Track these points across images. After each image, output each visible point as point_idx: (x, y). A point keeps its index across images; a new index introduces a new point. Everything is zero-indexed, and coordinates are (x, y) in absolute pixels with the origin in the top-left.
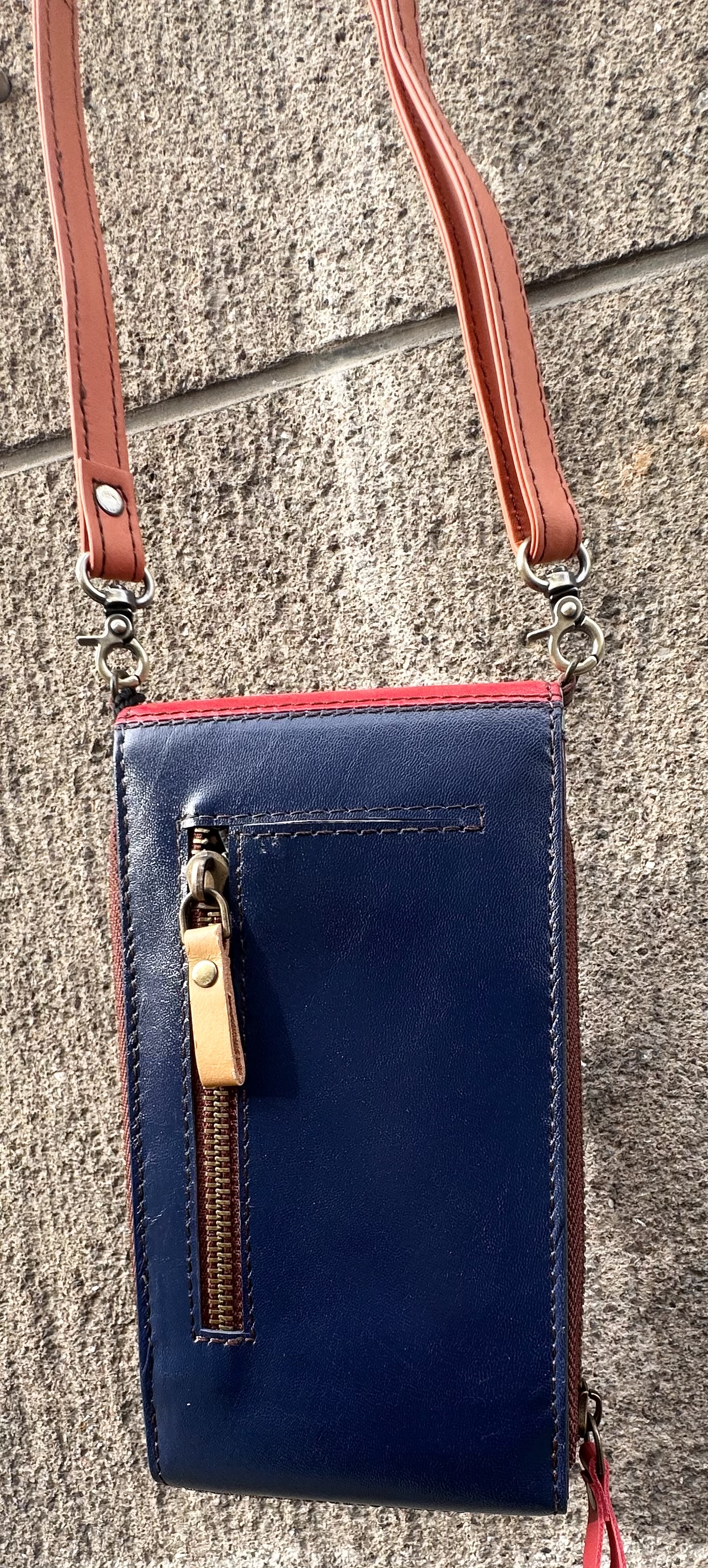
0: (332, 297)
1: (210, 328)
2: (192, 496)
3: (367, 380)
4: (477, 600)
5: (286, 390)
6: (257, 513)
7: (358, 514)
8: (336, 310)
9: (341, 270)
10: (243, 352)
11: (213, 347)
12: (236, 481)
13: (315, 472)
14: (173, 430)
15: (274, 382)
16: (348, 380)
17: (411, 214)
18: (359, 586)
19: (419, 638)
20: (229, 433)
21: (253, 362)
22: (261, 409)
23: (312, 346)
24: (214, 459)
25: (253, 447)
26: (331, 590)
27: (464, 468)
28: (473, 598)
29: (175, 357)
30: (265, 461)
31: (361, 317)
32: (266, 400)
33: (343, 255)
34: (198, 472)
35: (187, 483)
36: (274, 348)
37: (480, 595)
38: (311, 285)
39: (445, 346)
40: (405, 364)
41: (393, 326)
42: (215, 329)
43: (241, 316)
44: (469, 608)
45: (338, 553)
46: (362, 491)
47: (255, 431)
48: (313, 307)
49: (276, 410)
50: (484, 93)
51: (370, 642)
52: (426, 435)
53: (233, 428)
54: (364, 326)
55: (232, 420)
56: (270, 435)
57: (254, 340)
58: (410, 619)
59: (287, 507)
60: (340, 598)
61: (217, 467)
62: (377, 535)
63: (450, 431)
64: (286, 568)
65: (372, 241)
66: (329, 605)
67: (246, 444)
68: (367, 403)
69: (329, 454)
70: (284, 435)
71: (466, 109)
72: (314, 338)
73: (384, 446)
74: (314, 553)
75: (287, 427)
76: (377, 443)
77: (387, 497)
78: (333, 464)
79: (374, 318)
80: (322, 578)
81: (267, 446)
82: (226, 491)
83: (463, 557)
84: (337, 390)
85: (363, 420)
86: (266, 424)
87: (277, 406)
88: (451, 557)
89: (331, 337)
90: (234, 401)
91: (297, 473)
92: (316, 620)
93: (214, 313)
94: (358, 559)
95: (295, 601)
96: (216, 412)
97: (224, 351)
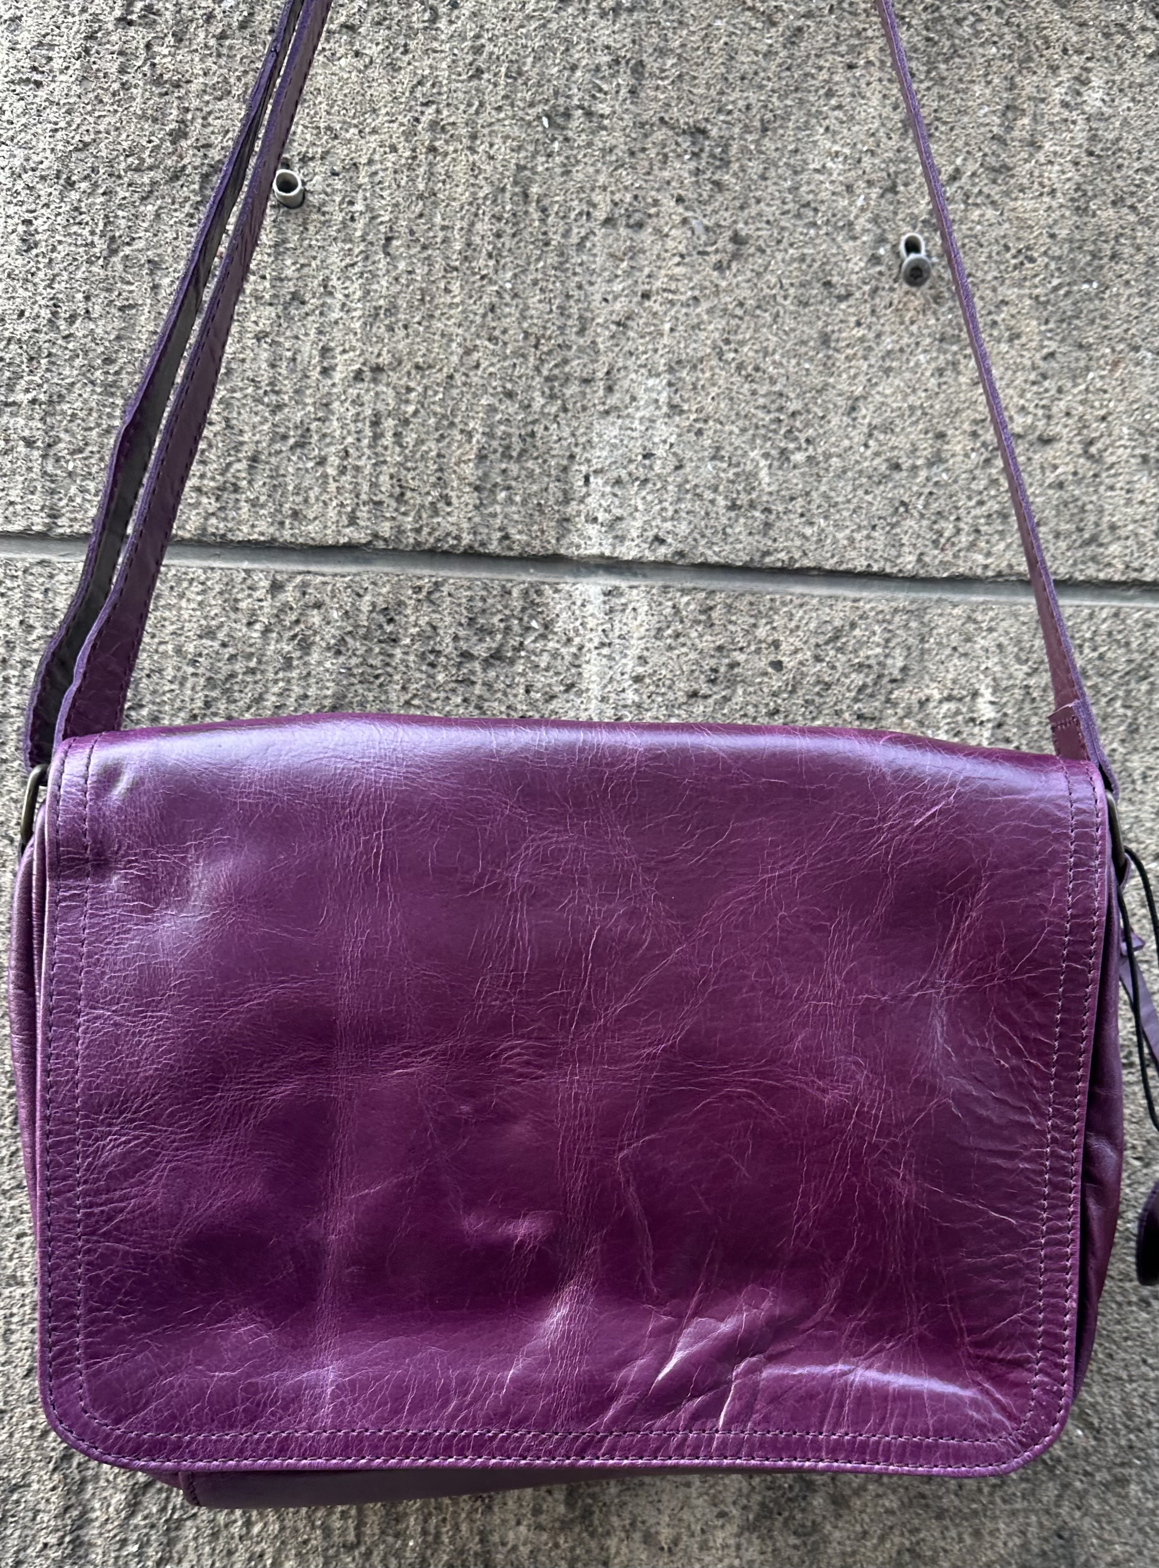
2: (432, 652)
3: (623, 600)
9: (615, 495)
14: (419, 583)
17: (688, 470)
20: (480, 604)
22: (515, 593)
24: (461, 624)
25: (502, 625)
29: (436, 513)
30: (512, 642)
31: (627, 543)
33: (618, 482)
34: (441, 632)
35: (429, 638)
46: (604, 699)
47: (507, 612)
50: (764, 396)
53: (483, 599)
54: (628, 551)
55: (484, 593)
56: (521, 620)
61: (462, 633)
65: (646, 481)
67: (495, 620)
71: (747, 403)
73: (630, 665)
78: (579, 666)
90: (489, 575)
91: (543, 665)
96: (470, 579)
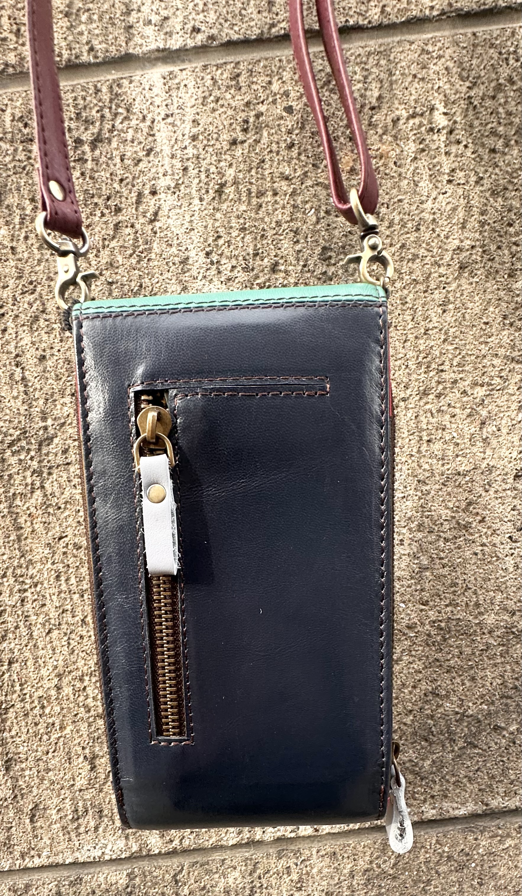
0: (155, 18)
1: (68, 24)
4: (245, 240)
5: (122, 78)
6: (101, 162)
7: (170, 172)
8: (157, 28)
10: (92, 45)
11: (70, 38)
12: (87, 137)
13: (142, 139)
15: (113, 72)
16: (165, 78)
18: (169, 221)
19: (209, 260)
21: (99, 54)
23: (140, 51)
26: (152, 221)
27: (238, 151)
28: (243, 238)
32: (108, 83)
36: (114, 47)
37: (248, 237)
38: (139, 7)
39: (228, 67)
40: (202, 74)
41: (195, 48)
42: (72, 26)
43: (90, 20)
44: (241, 244)
45: (156, 197)
48: (141, 22)
49: (115, 91)
51: (177, 260)
52: (215, 125)
57: (100, 39)
58: (203, 247)
59: (122, 160)
60: (157, 228)
62: (182, 188)
63: (231, 124)
64: (121, 203)
68: (177, 96)
69: (151, 128)
70: (120, 110)
72: (141, 45)
74: (140, 195)
75: (122, 105)
76: (183, 125)
77: (189, 163)
79: (182, 39)
80: (145, 212)
81: (108, 115)
82: (79, 143)
83: (237, 210)
84: (156, 84)
85: (173, 109)
86: (108, 100)
87: (116, 89)
88: (229, 210)
89: (153, 46)
93: (71, 14)
94: (170, 203)
95: (127, 227)
97: (78, 43)
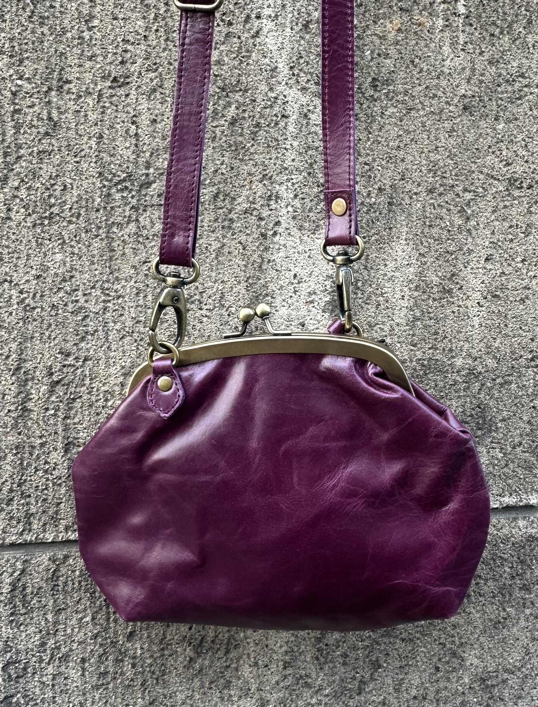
66: (251, 44)
92: (244, 49)
